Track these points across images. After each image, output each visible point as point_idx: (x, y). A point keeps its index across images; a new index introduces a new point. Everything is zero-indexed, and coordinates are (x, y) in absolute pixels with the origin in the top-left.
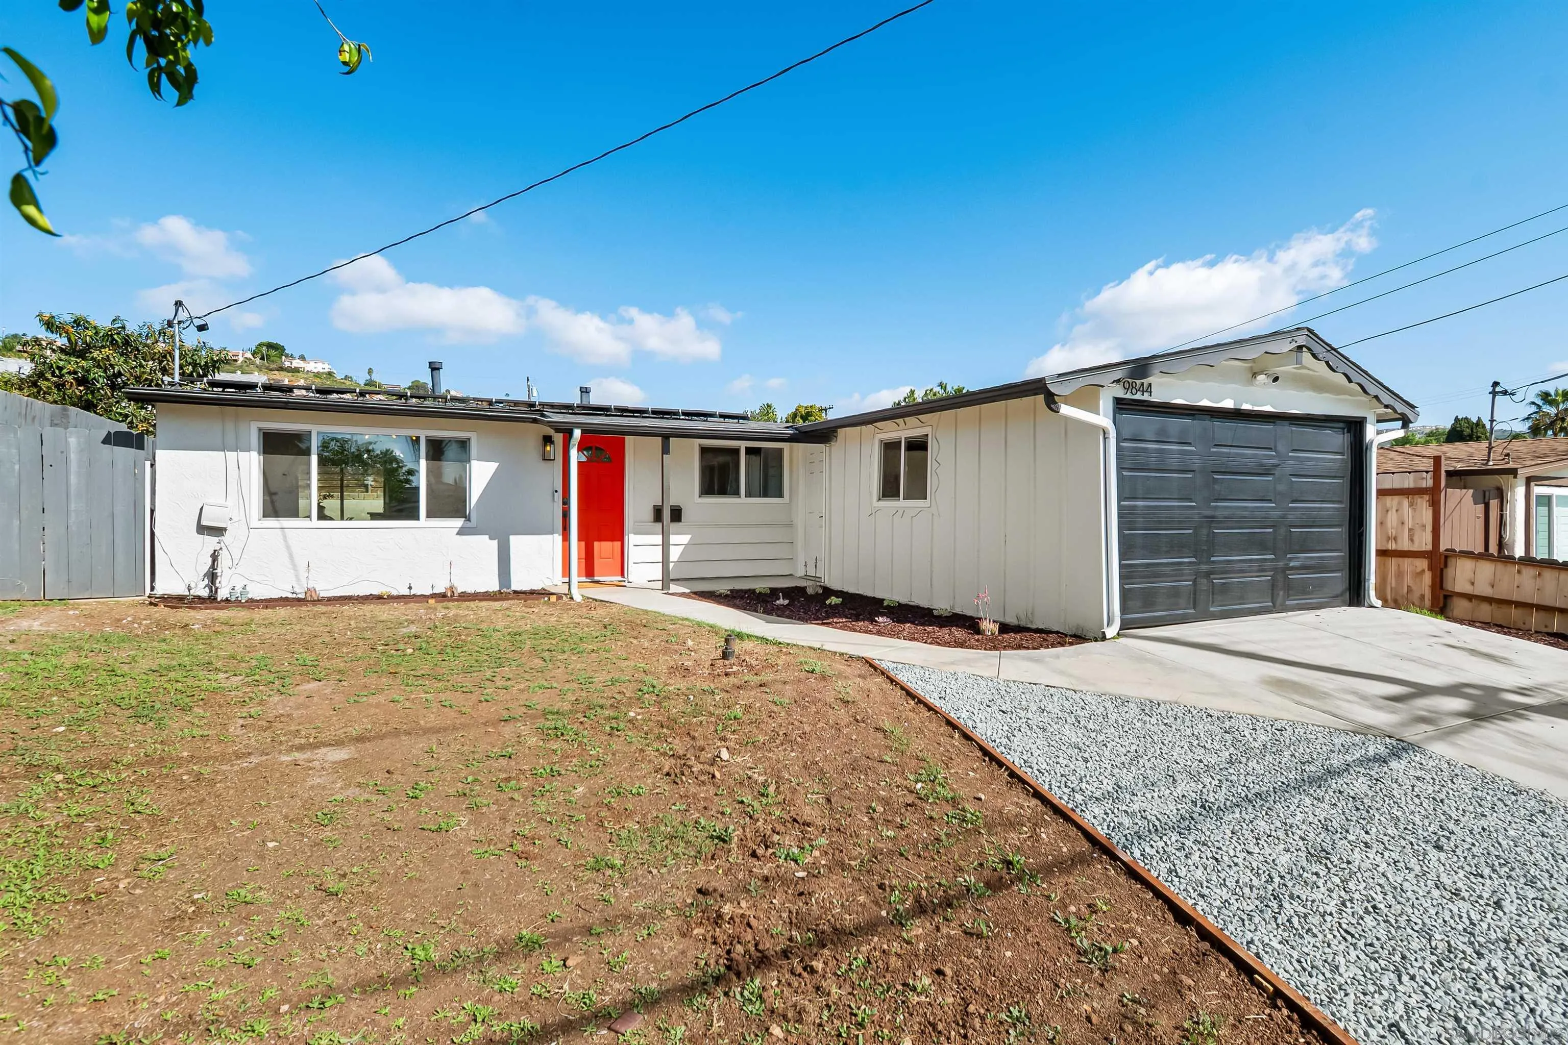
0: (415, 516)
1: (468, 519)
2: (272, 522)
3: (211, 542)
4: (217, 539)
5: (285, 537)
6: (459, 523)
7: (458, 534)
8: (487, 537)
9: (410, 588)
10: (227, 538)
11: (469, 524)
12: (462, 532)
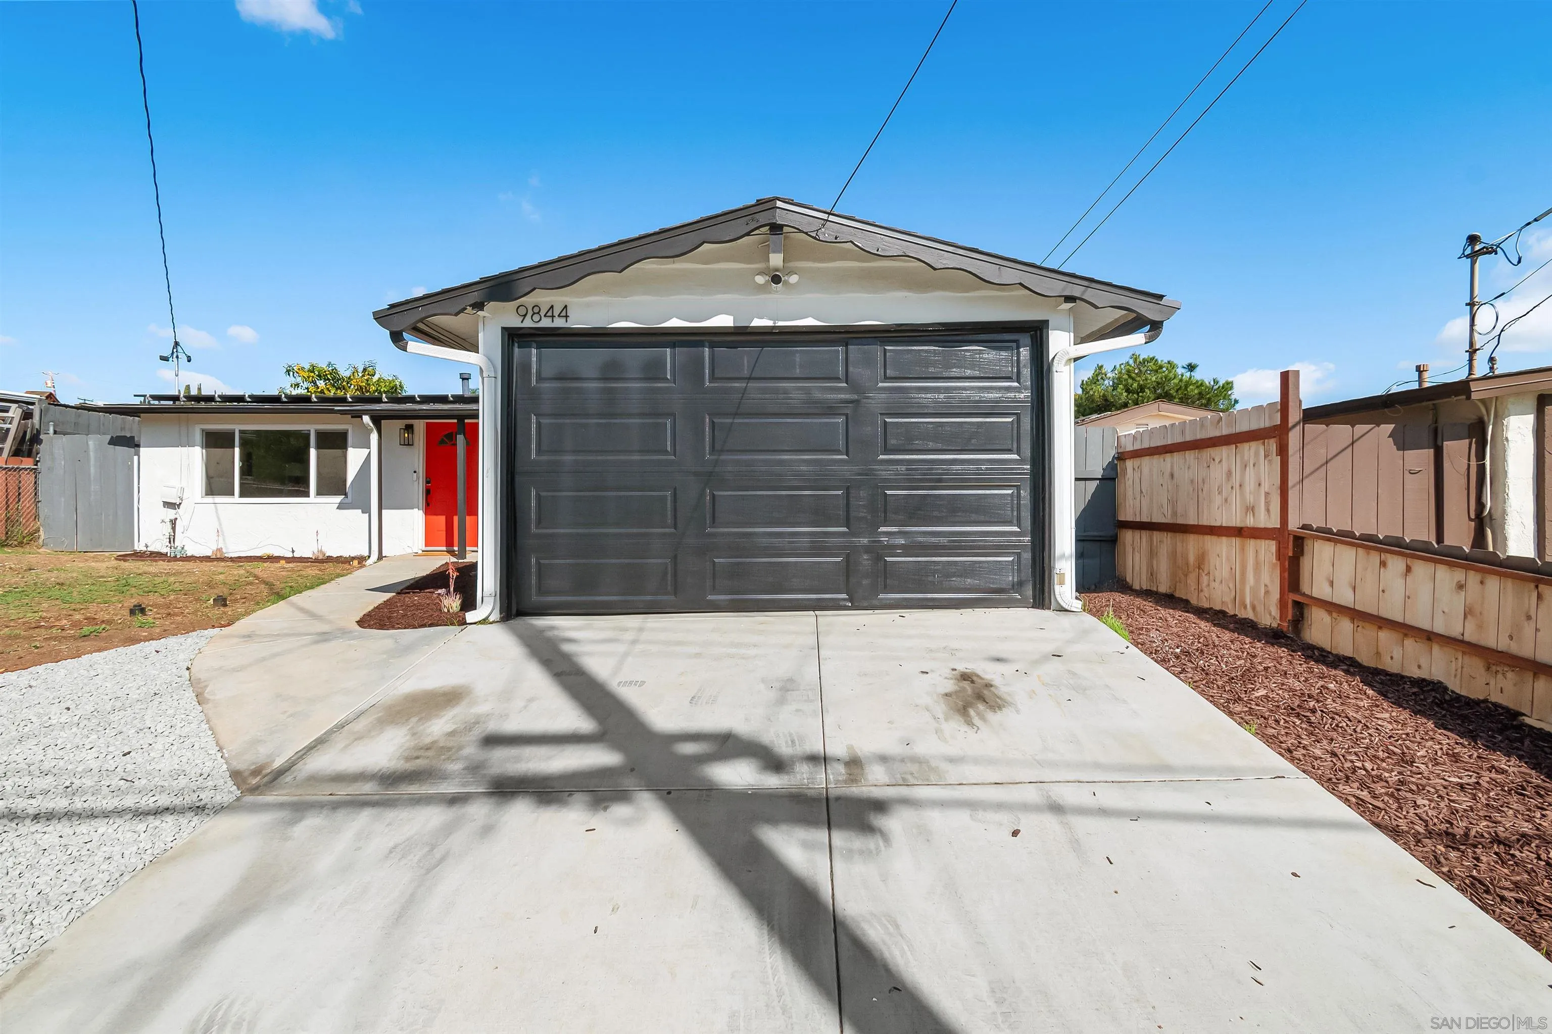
0: (306, 494)
1: (346, 494)
2: (210, 499)
3: (171, 514)
4: (174, 511)
5: (216, 508)
6: (338, 499)
7: (338, 508)
8: (360, 511)
9: (293, 551)
10: (181, 511)
11: (346, 501)
12: (341, 506)
